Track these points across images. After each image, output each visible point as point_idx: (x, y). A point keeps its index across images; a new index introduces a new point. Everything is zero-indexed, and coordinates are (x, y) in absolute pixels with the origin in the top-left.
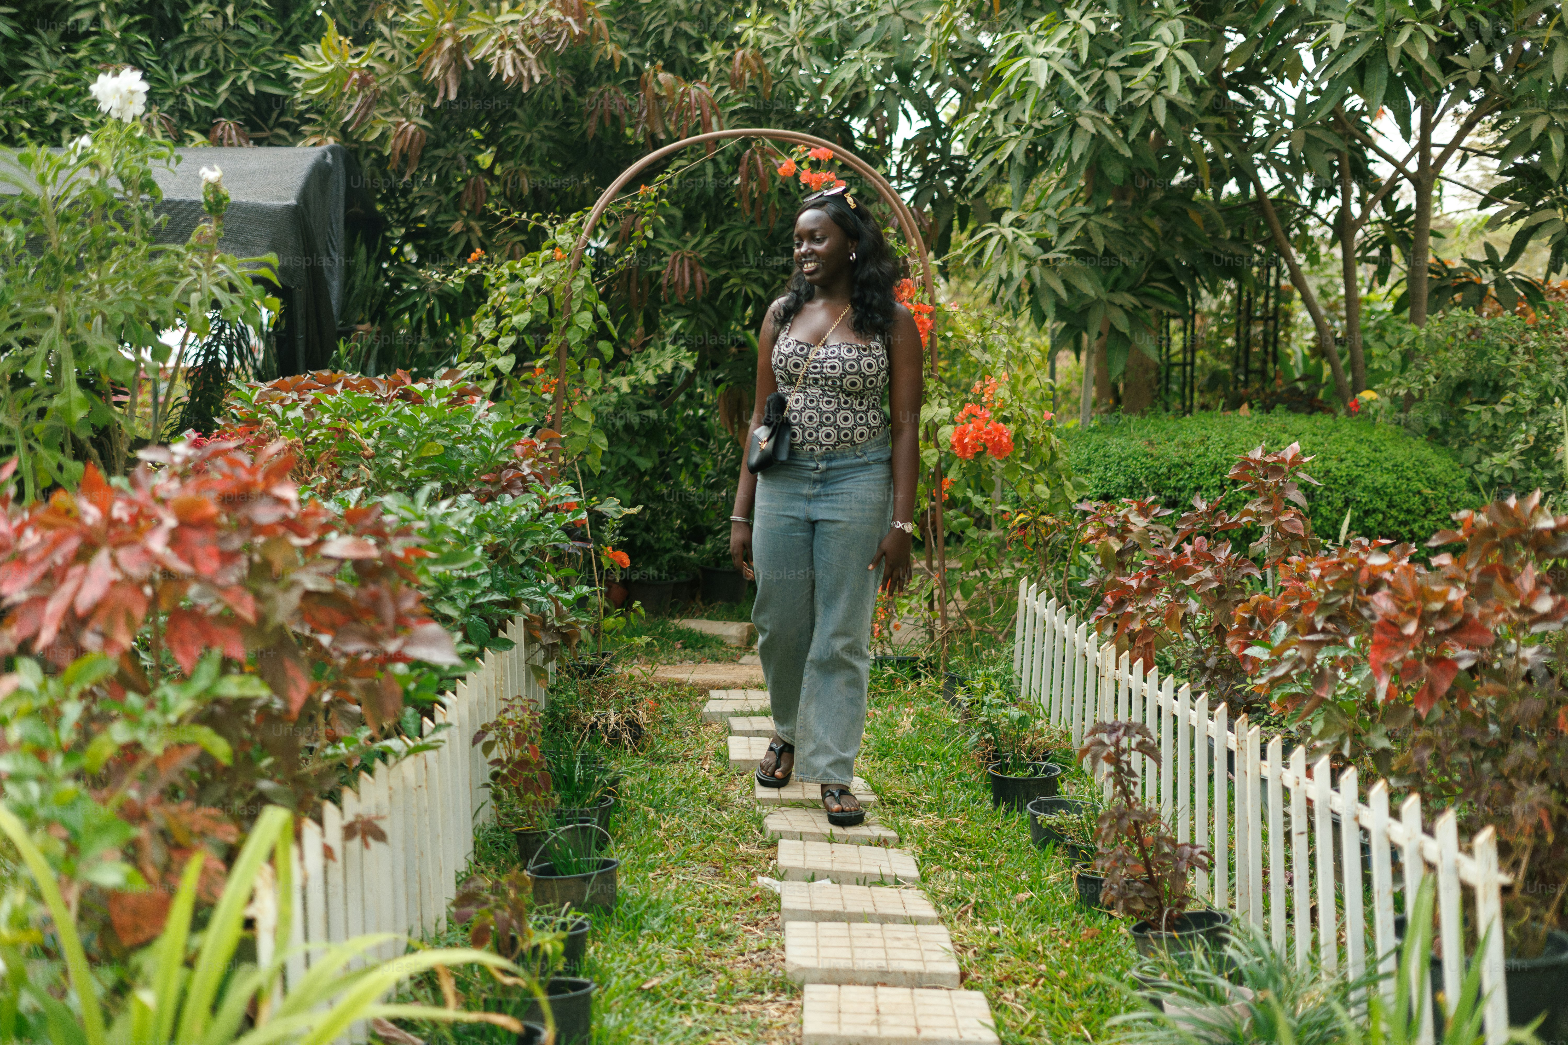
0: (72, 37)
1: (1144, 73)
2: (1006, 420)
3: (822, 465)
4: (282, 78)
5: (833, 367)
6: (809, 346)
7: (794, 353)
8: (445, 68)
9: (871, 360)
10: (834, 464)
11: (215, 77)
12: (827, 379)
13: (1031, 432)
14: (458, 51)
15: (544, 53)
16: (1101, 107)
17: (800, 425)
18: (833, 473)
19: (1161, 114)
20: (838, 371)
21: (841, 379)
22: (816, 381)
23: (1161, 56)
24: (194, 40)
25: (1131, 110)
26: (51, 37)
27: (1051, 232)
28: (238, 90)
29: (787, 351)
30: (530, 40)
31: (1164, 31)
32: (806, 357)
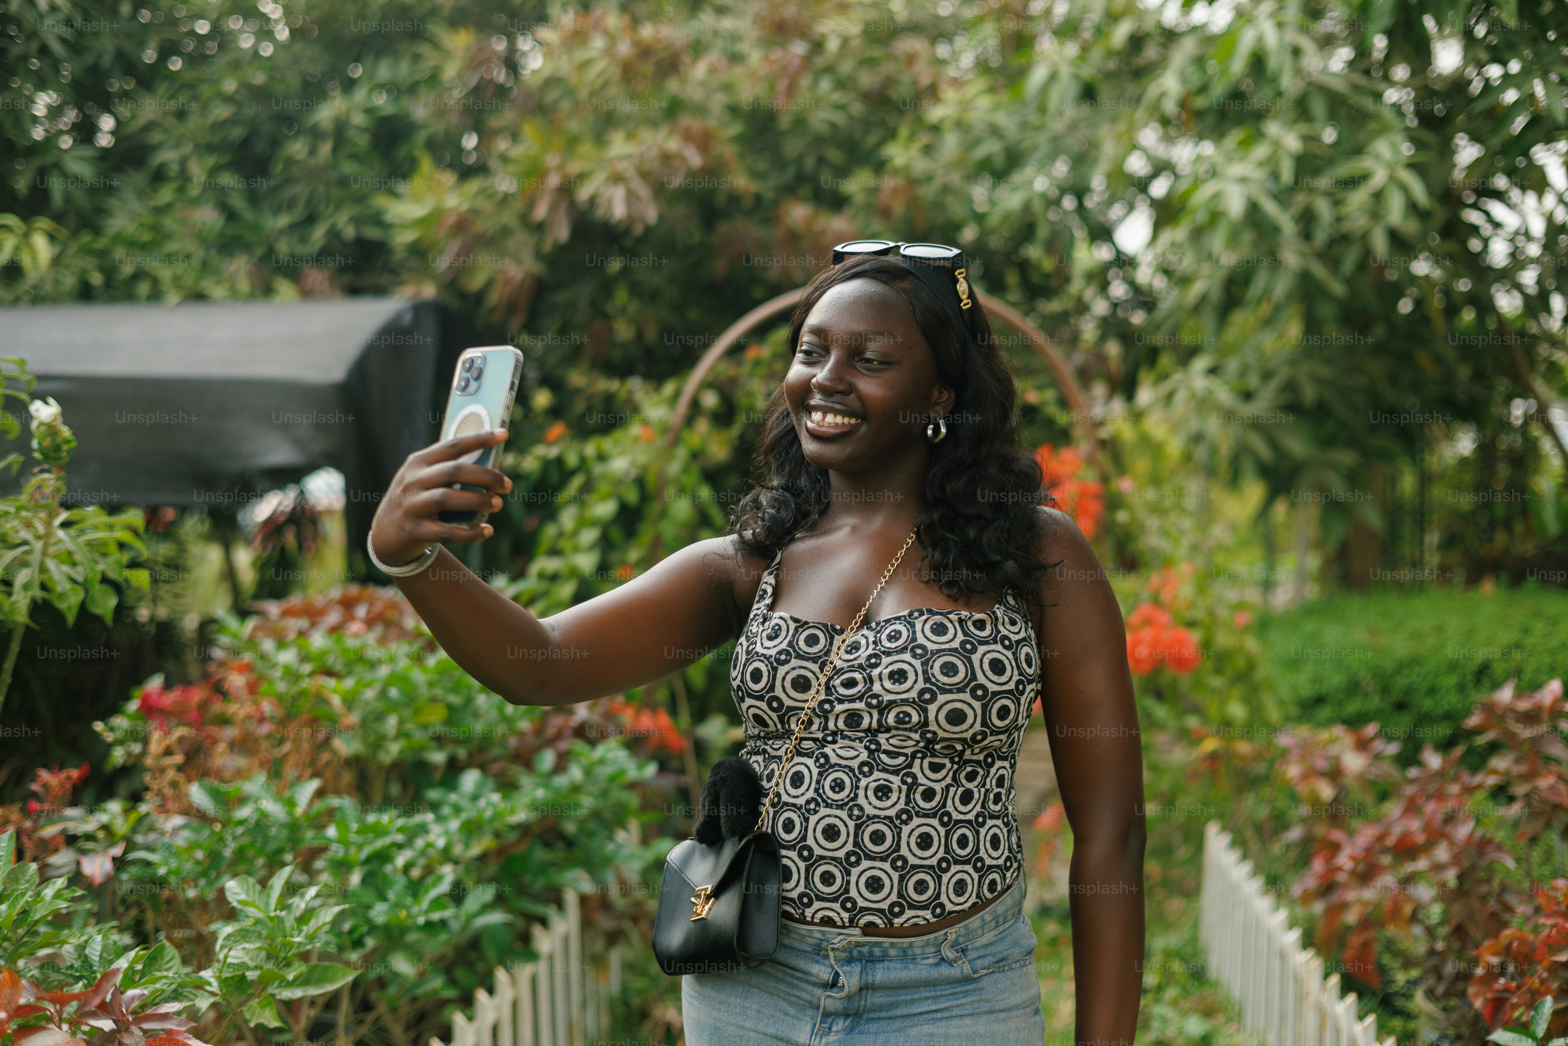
0: (159, 176)
1: (1358, 198)
2: (1192, 624)
3: (850, 979)
4: (378, 220)
5: (898, 676)
6: (832, 632)
7: (792, 652)
8: (553, 208)
9: (997, 651)
10: (881, 974)
11: (311, 219)
12: (883, 709)
13: (1223, 640)
14: (567, 190)
15: (660, 190)
16: (1306, 235)
17: (801, 846)
18: (877, 999)
19: (1380, 244)
20: (913, 687)
21: (921, 705)
22: (853, 719)
23: (1379, 177)
24: (289, 181)
25: (1341, 240)
26: (139, 179)
27: (1253, 381)
28: (334, 234)
29: (772, 649)
30: (645, 175)
31: (1382, 147)
32: (821, 660)
